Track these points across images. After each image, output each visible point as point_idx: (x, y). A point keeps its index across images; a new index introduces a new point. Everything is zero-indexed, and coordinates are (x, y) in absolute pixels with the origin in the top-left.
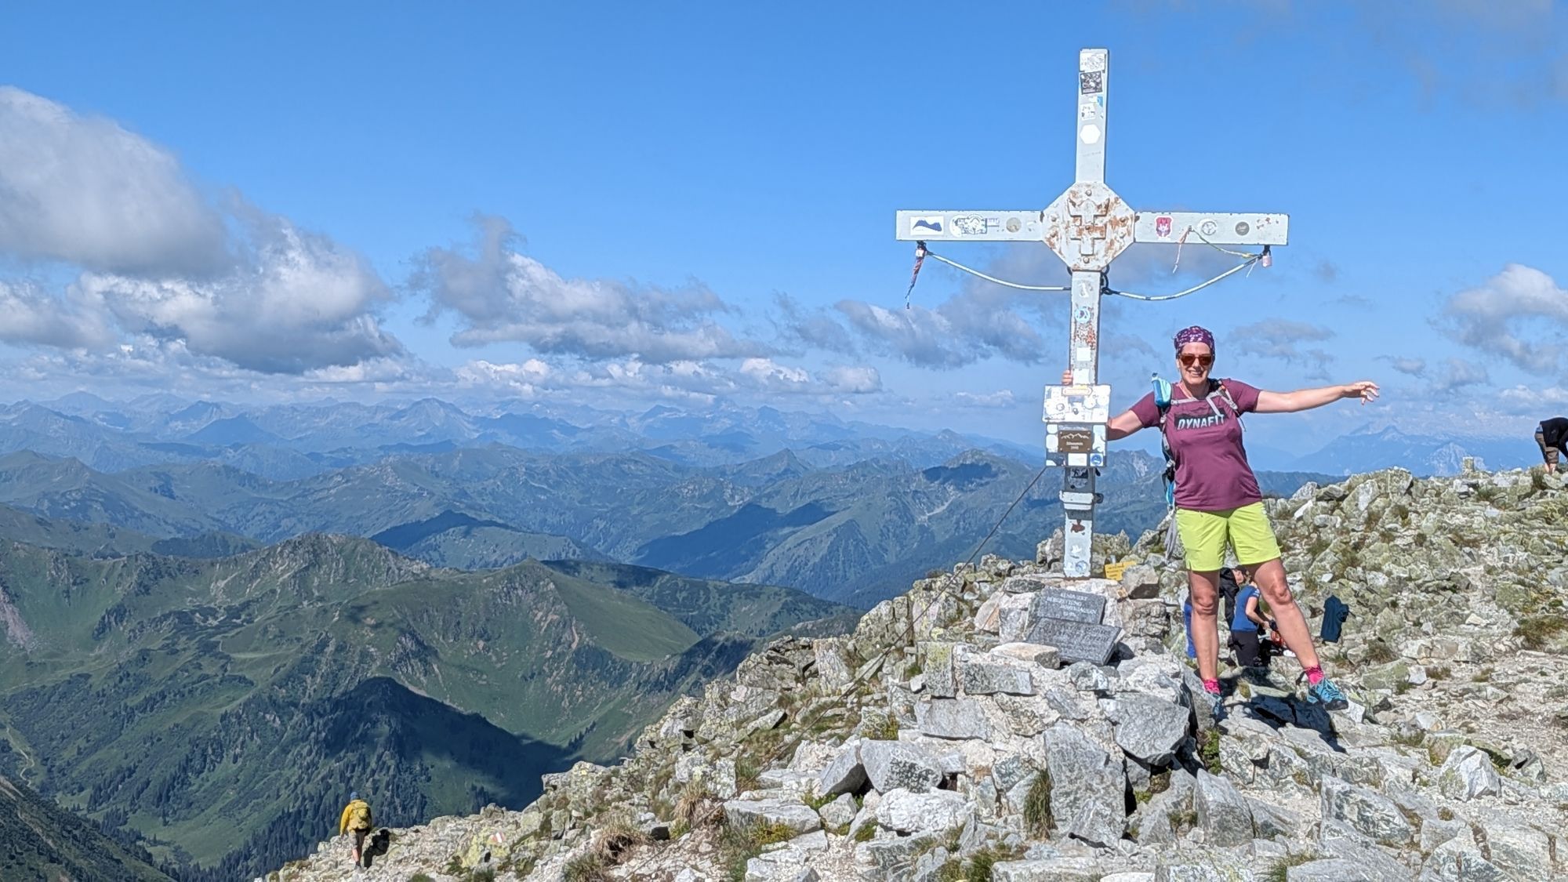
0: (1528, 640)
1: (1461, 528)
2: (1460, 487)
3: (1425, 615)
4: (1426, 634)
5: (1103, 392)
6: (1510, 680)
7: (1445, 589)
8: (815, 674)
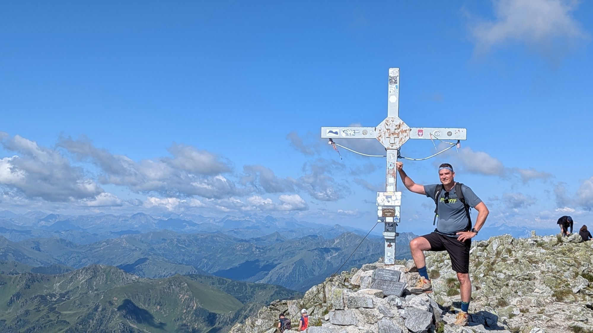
0: (557, 298)
1: (531, 256)
2: (530, 241)
3: (519, 289)
4: (519, 296)
5: (399, 194)
6: (551, 313)
7: (526, 279)
8: (288, 314)
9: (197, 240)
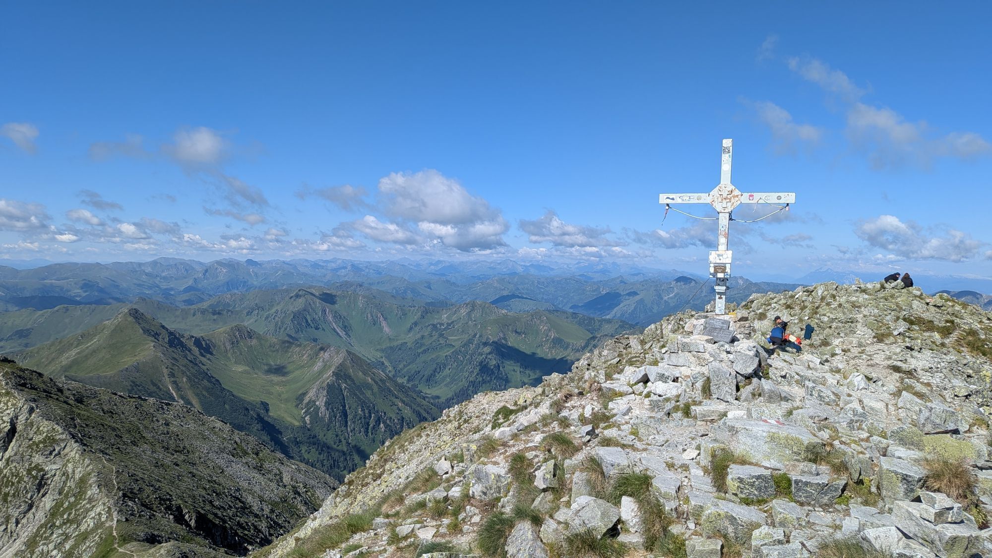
0: (878, 340)
1: (854, 302)
2: (854, 287)
3: (841, 331)
4: (842, 337)
5: (730, 253)
6: (872, 353)
7: (848, 322)
8: (630, 347)
9: (553, 282)
